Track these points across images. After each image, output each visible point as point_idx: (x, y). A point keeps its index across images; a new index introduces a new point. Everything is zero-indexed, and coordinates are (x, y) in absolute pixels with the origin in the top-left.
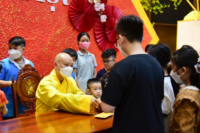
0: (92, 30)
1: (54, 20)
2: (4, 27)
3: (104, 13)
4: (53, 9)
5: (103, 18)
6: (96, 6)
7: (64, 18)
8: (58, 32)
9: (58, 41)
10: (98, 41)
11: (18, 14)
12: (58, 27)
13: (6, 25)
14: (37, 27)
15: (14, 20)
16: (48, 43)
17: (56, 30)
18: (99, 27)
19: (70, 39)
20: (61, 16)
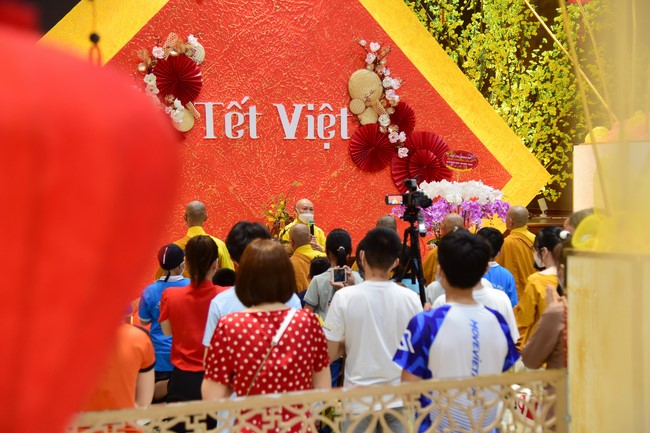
0: (388, 168)
1: (328, 161)
2: (266, 173)
3: (405, 145)
4: (327, 146)
5: (403, 152)
6: (390, 137)
7: (343, 157)
8: (335, 174)
9: (334, 186)
10: (398, 184)
11: (283, 156)
12: (334, 168)
13: (269, 170)
14: (306, 171)
15: (278, 164)
16: (321, 189)
17: (331, 172)
18: (400, 164)
19: (352, 183)
20: (338, 153)
